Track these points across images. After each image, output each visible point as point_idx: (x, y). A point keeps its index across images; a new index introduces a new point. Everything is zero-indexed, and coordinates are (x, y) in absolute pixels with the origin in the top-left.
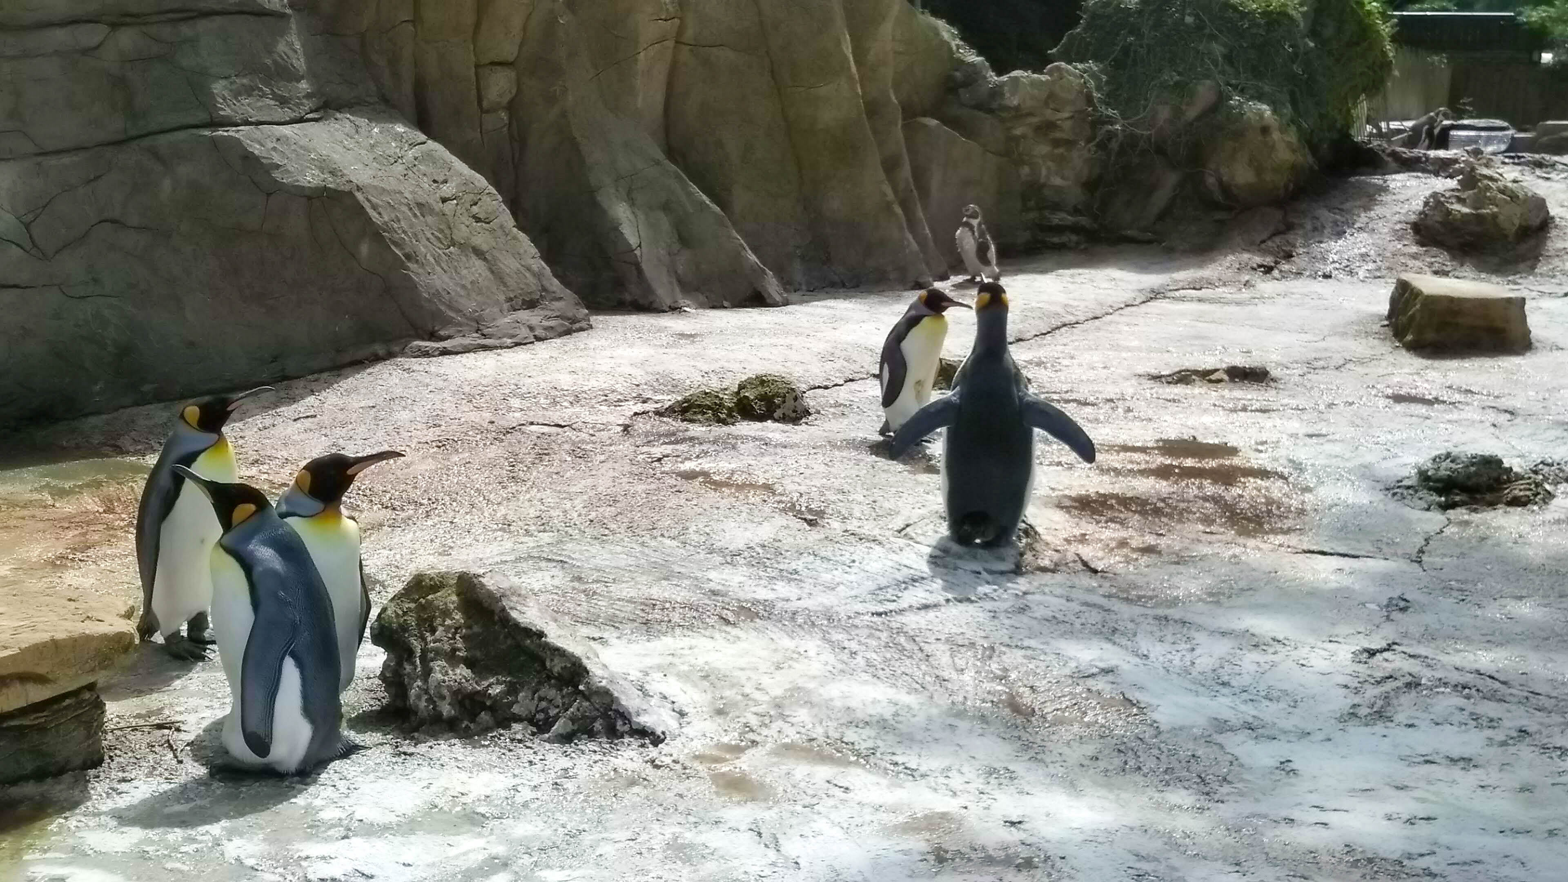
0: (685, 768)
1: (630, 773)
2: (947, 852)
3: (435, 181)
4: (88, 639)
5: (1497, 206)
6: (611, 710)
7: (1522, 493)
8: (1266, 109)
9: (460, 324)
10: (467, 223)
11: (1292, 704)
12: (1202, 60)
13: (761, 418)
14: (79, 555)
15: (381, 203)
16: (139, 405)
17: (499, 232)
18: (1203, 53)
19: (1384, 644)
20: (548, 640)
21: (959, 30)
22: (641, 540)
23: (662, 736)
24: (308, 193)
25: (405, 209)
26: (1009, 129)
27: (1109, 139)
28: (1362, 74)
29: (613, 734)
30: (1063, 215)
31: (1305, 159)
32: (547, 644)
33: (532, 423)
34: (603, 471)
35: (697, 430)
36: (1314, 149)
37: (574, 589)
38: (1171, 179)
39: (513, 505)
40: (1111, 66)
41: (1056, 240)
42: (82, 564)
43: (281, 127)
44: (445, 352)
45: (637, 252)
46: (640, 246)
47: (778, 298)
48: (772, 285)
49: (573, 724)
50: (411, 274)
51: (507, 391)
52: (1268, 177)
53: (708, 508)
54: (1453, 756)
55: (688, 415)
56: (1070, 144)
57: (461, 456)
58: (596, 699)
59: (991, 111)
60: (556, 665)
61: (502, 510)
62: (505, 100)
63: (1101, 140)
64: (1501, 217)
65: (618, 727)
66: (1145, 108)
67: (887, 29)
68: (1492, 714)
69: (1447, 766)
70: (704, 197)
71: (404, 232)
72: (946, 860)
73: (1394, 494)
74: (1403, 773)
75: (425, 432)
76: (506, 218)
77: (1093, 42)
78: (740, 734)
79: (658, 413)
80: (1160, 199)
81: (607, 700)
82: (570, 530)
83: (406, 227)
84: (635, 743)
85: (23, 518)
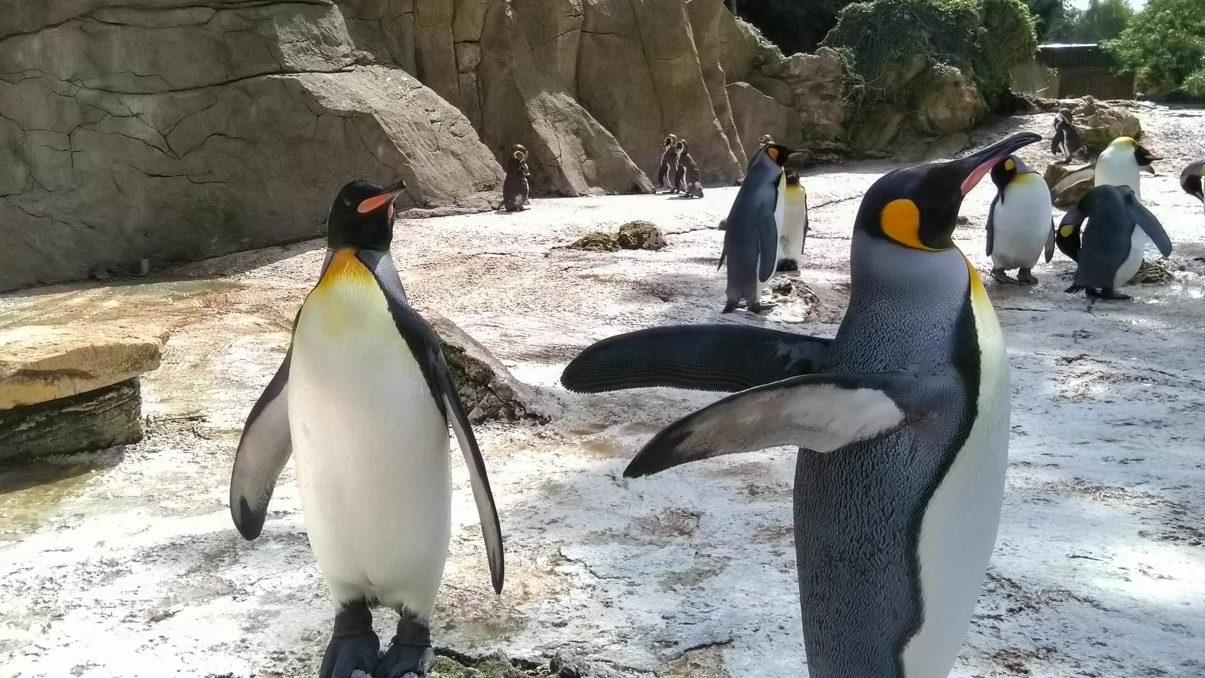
0: (563, 438)
1: (522, 442)
2: (758, 488)
3: (426, 110)
4: (122, 347)
5: (1108, 124)
6: (511, 401)
7: (1152, 275)
8: (957, 71)
9: (443, 199)
10: (448, 136)
11: (1015, 391)
12: (916, 42)
13: (635, 248)
14: (178, 329)
15: (390, 121)
16: (240, 251)
17: (469, 143)
18: (916, 38)
19: (1077, 355)
20: (466, 353)
21: (761, 30)
22: (550, 314)
23: (548, 419)
24: (343, 114)
25: (407, 125)
26: (793, 90)
27: (857, 94)
28: (1018, 50)
29: (513, 418)
30: (829, 142)
31: (981, 103)
32: (466, 356)
33: (486, 253)
34: (528, 275)
35: (591, 255)
36: (987, 97)
37: (502, 340)
38: (897, 118)
39: (468, 297)
40: (857, 49)
41: (824, 158)
42: (178, 334)
43: (326, 74)
44: (433, 216)
45: (559, 160)
46: (560, 156)
47: (649, 189)
48: (645, 181)
49: (484, 411)
50: (411, 166)
51: (471, 235)
52: (959, 114)
53: (596, 293)
54: (1146, 420)
55: (587, 247)
56: (832, 98)
57: (438, 272)
58: (500, 393)
59: (782, 79)
60: (472, 372)
61: (460, 300)
62: (475, 64)
63: (852, 95)
64: (1111, 131)
65: (516, 413)
66: (879, 74)
67: (715, 23)
68: (1169, 393)
69: (1143, 426)
70: (601, 127)
71: (406, 139)
72: (758, 493)
73: (1063, 278)
74: (1109, 431)
75: (417, 260)
76: (474, 135)
77: (846, 34)
78: (605, 418)
79: (568, 247)
80: (890, 131)
81: (508, 393)
82: (504, 310)
83: (407, 137)
84: (529, 422)
85: (150, 311)
